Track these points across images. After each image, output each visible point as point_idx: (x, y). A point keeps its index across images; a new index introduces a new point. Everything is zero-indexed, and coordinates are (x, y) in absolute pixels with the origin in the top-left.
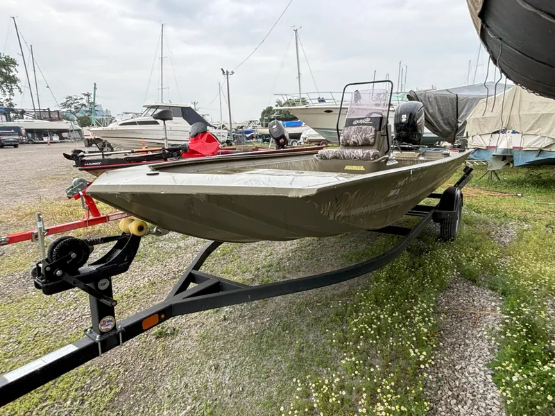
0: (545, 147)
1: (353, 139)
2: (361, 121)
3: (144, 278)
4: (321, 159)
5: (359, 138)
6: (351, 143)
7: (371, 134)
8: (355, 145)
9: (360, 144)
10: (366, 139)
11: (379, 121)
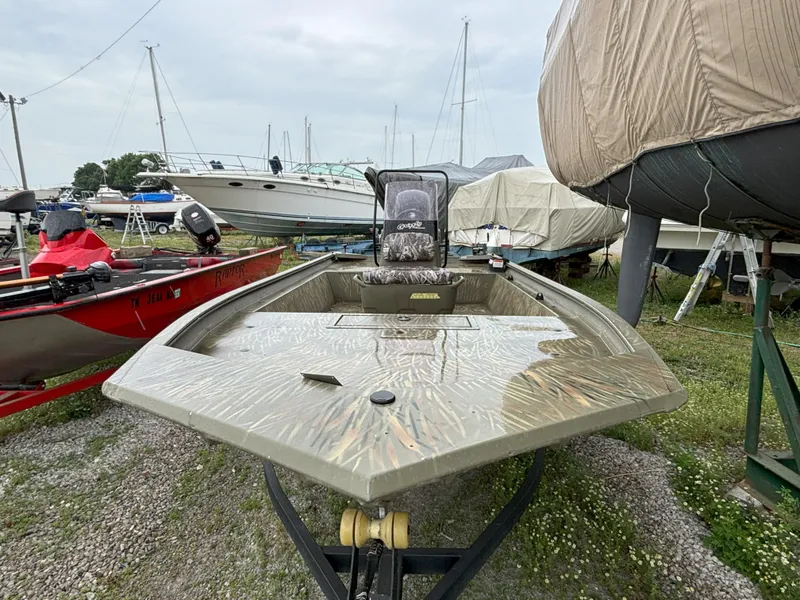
0: (536, 246)
1: (406, 251)
2: (409, 226)
3: (81, 574)
4: (372, 283)
5: (414, 250)
6: (402, 257)
7: (430, 245)
8: (409, 261)
9: (415, 258)
10: (424, 253)
11: (433, 225)
